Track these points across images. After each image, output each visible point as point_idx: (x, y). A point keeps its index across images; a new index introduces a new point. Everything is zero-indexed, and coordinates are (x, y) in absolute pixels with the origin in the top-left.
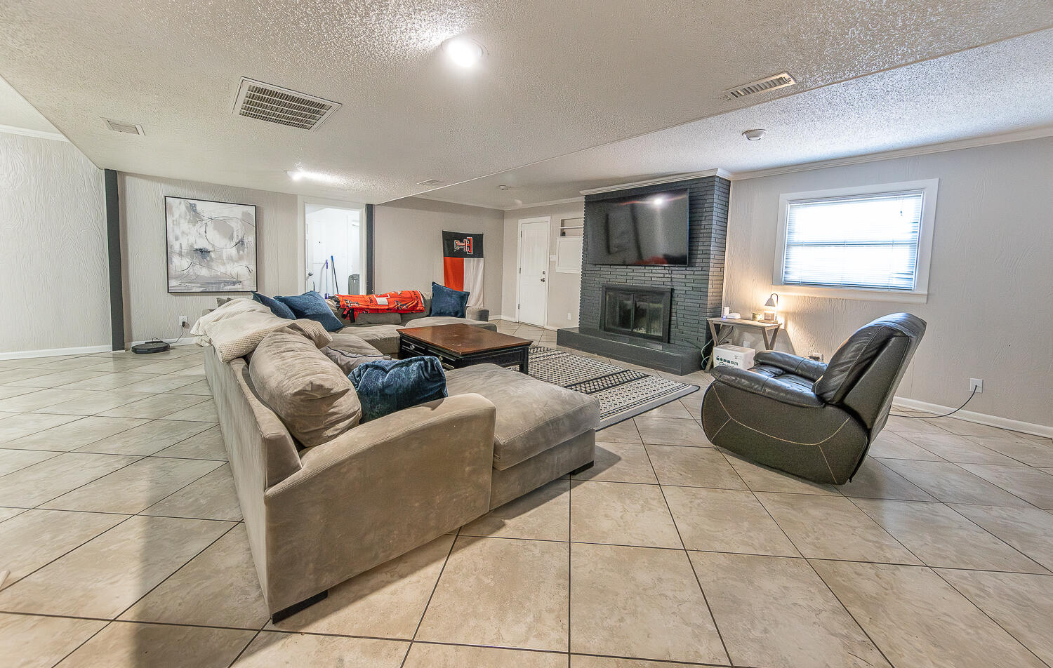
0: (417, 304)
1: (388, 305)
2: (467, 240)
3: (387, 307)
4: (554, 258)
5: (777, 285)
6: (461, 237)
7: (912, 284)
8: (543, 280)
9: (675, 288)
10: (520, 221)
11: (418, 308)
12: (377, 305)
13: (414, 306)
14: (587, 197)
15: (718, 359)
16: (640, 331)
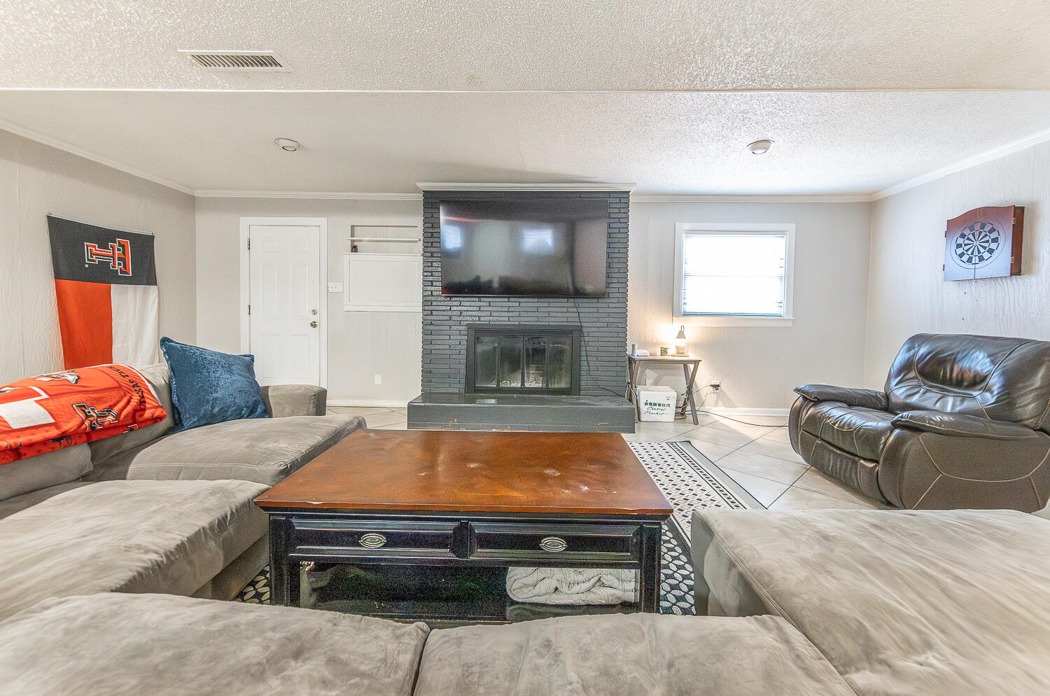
0: (142, 402)
1: (56, 425)
2: (116, 245)
3: (54, 433)
4: (335, 287)
5: (678, 317)
6: (104, 237)
7: (781, 311)
8: (314, 325)
9: (583, 324)
10: (244, 221)
11: (148, 414)
12: (10, 431)
13: (135, 411)
14: (426, 193)
15: (646, 404)
16: (513, 385)
